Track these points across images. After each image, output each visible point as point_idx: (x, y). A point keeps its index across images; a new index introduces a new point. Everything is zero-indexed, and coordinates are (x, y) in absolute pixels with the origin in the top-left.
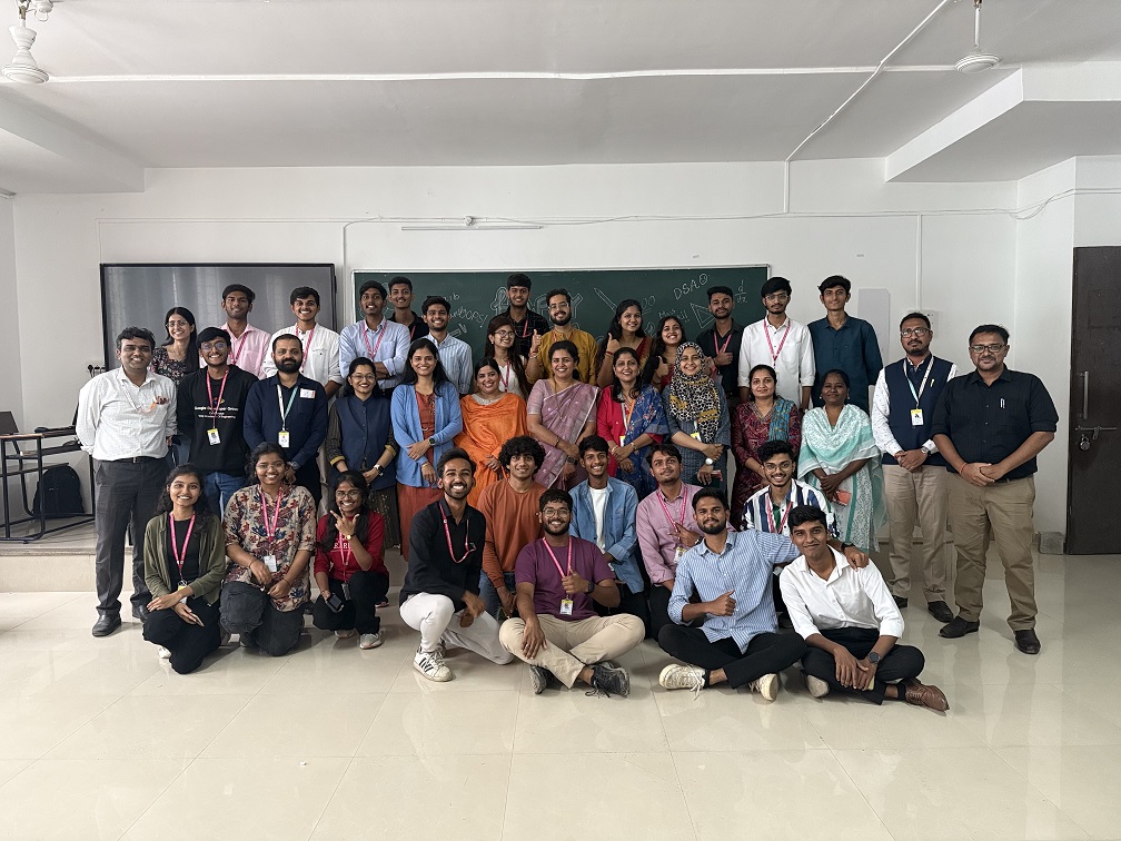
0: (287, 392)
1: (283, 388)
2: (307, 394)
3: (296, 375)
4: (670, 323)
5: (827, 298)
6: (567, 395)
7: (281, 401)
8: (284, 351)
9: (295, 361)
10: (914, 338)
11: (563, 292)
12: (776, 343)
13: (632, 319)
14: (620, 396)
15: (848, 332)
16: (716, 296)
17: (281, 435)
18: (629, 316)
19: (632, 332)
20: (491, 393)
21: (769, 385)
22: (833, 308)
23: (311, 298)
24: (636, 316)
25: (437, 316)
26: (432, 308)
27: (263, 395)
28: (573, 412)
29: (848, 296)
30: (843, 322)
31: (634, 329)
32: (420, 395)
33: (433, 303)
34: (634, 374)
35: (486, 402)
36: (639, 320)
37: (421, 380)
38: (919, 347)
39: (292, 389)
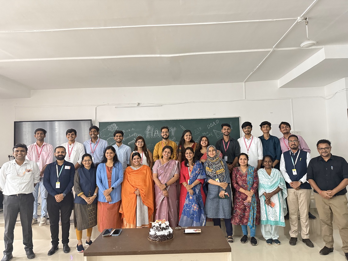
0: (60, 167)
1: (59, 166)
2: (67, 168)
3: (63, 161)
4: (204, 139)
5: (263, 129)
6: (167, 165)
7: (57, 170)
8: (59, 152)
9: (63, 155)
10: (293, 143)
11: (167, 128)
12: (248, 145)
13: (188, 137)
14: (188, 165)
15: (271, 140)
16: (224, 127)
17: (57, 183)
18: (187, 136)
19: (188, 142)
20: (137, 165)
21: (246, 161)
22: (265, 132)
23: (73, 133)
24: (189, 136)
25: (118, 138)
26: (117, 135)
27: (51, 168)
28: (169, 171)
29: (270, 128)
30: (269, 137)
31: (189, 140)
32: (108, 167)
33: (117, 133)
34: (192, 157)
35: (135, 169)
36: (191, 137)
37: (109, 161)
38: (295, 147)
39: (62, 166)
